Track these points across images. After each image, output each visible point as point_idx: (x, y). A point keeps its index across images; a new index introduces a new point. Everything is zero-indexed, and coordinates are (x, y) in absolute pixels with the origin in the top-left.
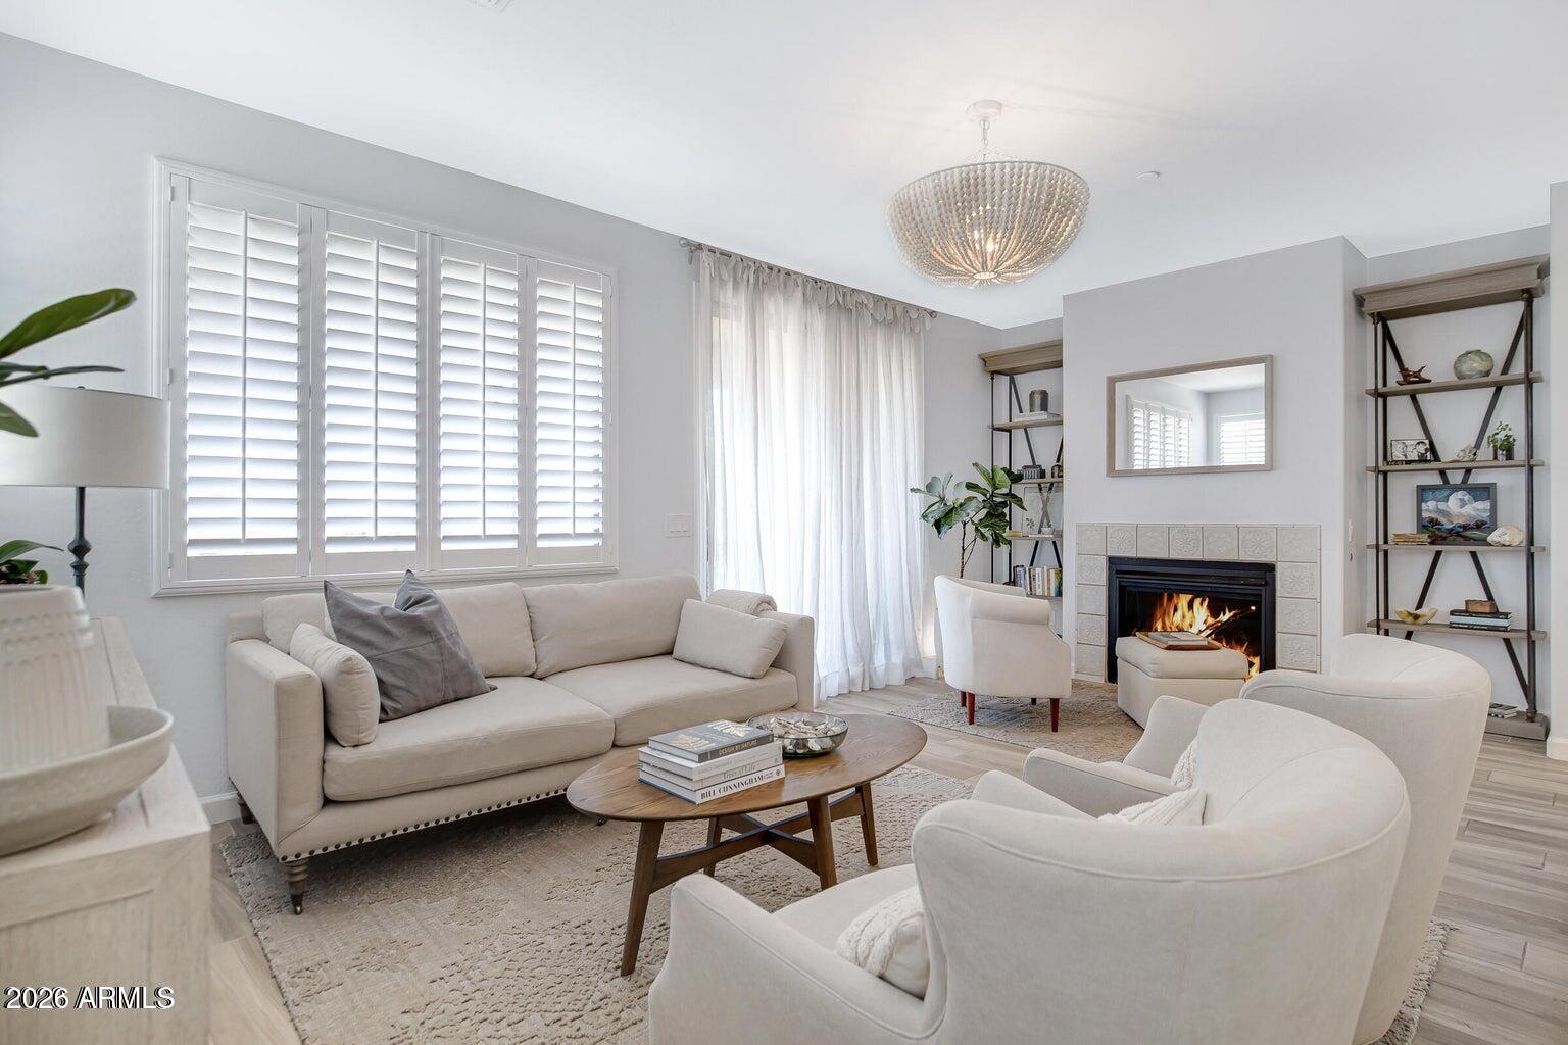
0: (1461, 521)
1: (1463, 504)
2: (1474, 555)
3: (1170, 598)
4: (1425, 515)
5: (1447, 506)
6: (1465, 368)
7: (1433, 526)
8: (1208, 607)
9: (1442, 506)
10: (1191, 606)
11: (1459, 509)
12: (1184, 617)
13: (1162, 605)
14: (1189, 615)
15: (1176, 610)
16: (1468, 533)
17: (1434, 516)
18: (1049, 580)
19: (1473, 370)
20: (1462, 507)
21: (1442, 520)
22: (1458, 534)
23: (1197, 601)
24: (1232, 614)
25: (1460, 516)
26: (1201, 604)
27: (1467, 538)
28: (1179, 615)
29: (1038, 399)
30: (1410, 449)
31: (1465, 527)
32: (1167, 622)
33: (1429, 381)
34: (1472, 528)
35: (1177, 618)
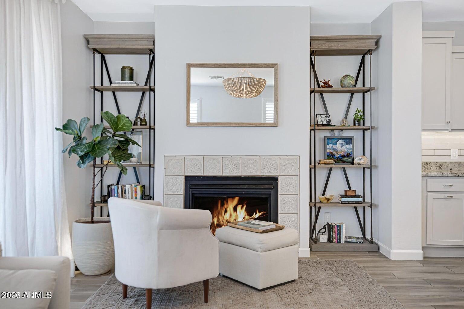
0: (342, 154)
1: (342, 145)
2: (344, 169)
3: (222, 205)
4: (328, 151)
5: (336, 147)
6: (346, 82)
7: (331, 156)
8: (246, 210)
9: (334, 146)
10: (235, 209)
11: (341, 148)
12: (231, 215)
13: (217, 209)
14: (234, 215)
15: (226, 211)
16: (344, 159)
17: (331, 151)
18: (136, 192)
19: (350, 83)
20: (342, 147)
21: (335, 153)
22: (341, 160)
23: (239, 207)
24: (261, 214)
25: (341, 151)
26: (242, 208)
27: (343, 161)
28: (228, 214)
29: (127, 72)
30: (323, 119)
31: (343, 156)
32: (220, 218)
33: (332, 87)
34: (346, 157)
35: (227, 216)
